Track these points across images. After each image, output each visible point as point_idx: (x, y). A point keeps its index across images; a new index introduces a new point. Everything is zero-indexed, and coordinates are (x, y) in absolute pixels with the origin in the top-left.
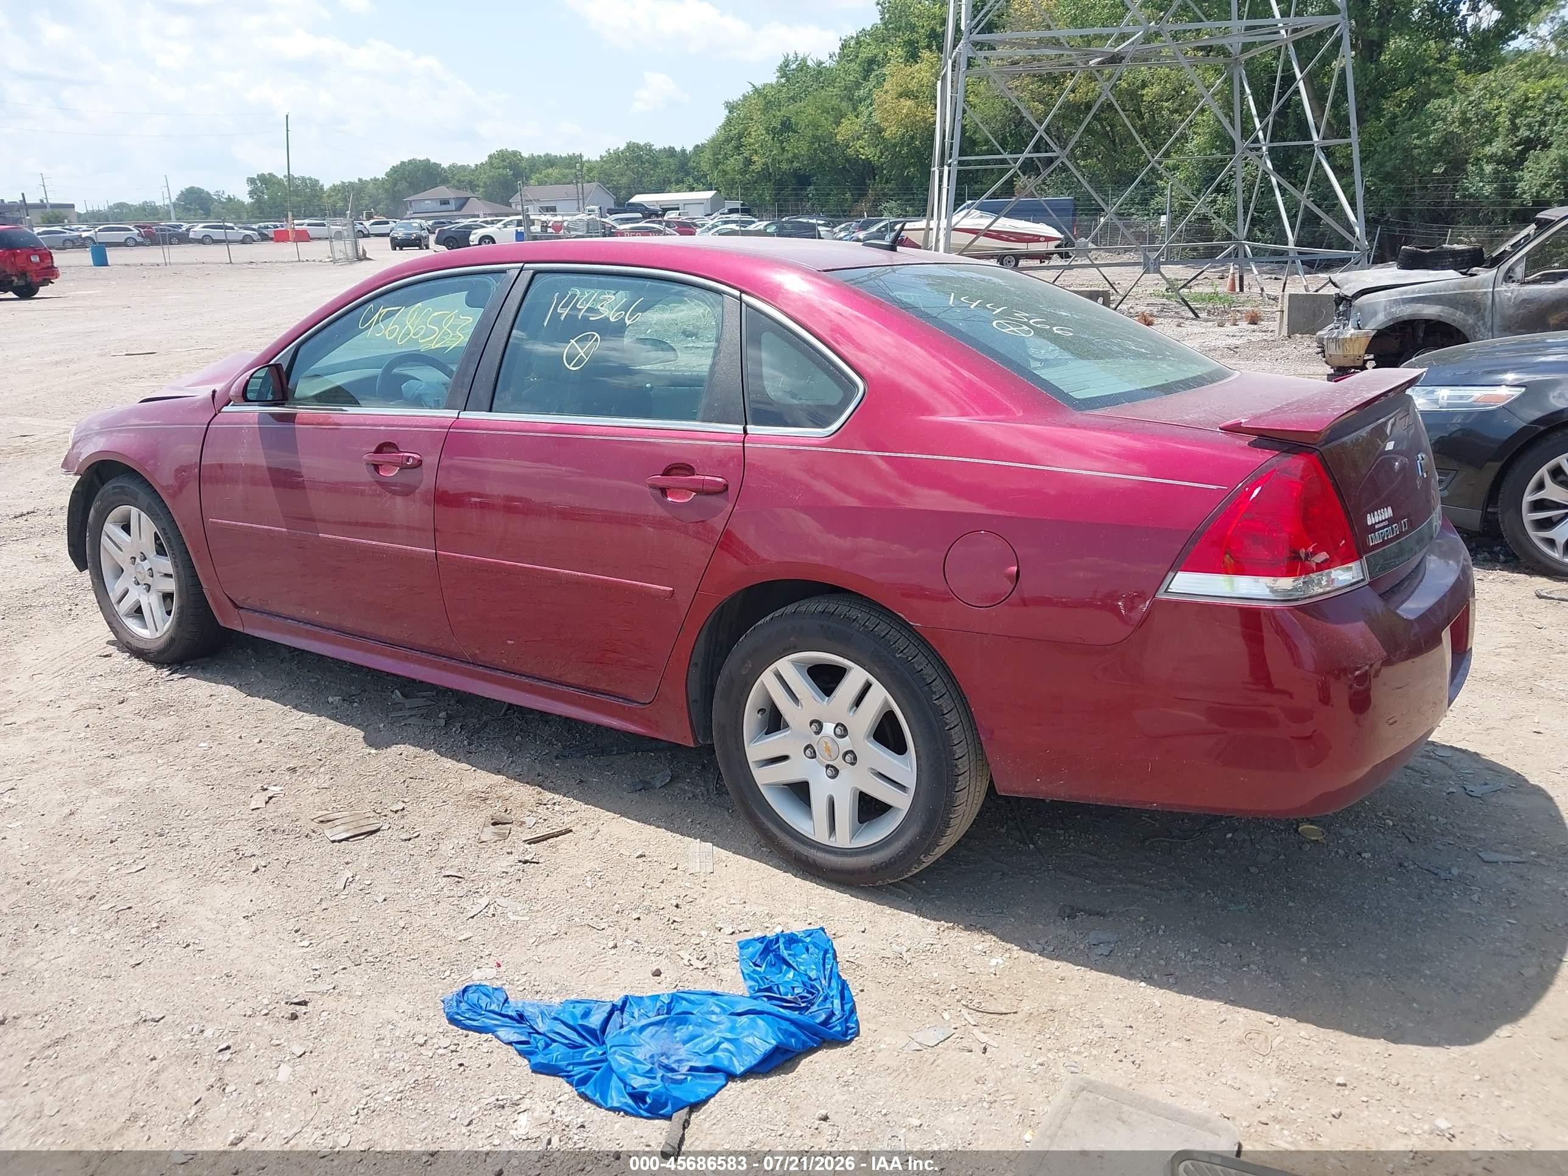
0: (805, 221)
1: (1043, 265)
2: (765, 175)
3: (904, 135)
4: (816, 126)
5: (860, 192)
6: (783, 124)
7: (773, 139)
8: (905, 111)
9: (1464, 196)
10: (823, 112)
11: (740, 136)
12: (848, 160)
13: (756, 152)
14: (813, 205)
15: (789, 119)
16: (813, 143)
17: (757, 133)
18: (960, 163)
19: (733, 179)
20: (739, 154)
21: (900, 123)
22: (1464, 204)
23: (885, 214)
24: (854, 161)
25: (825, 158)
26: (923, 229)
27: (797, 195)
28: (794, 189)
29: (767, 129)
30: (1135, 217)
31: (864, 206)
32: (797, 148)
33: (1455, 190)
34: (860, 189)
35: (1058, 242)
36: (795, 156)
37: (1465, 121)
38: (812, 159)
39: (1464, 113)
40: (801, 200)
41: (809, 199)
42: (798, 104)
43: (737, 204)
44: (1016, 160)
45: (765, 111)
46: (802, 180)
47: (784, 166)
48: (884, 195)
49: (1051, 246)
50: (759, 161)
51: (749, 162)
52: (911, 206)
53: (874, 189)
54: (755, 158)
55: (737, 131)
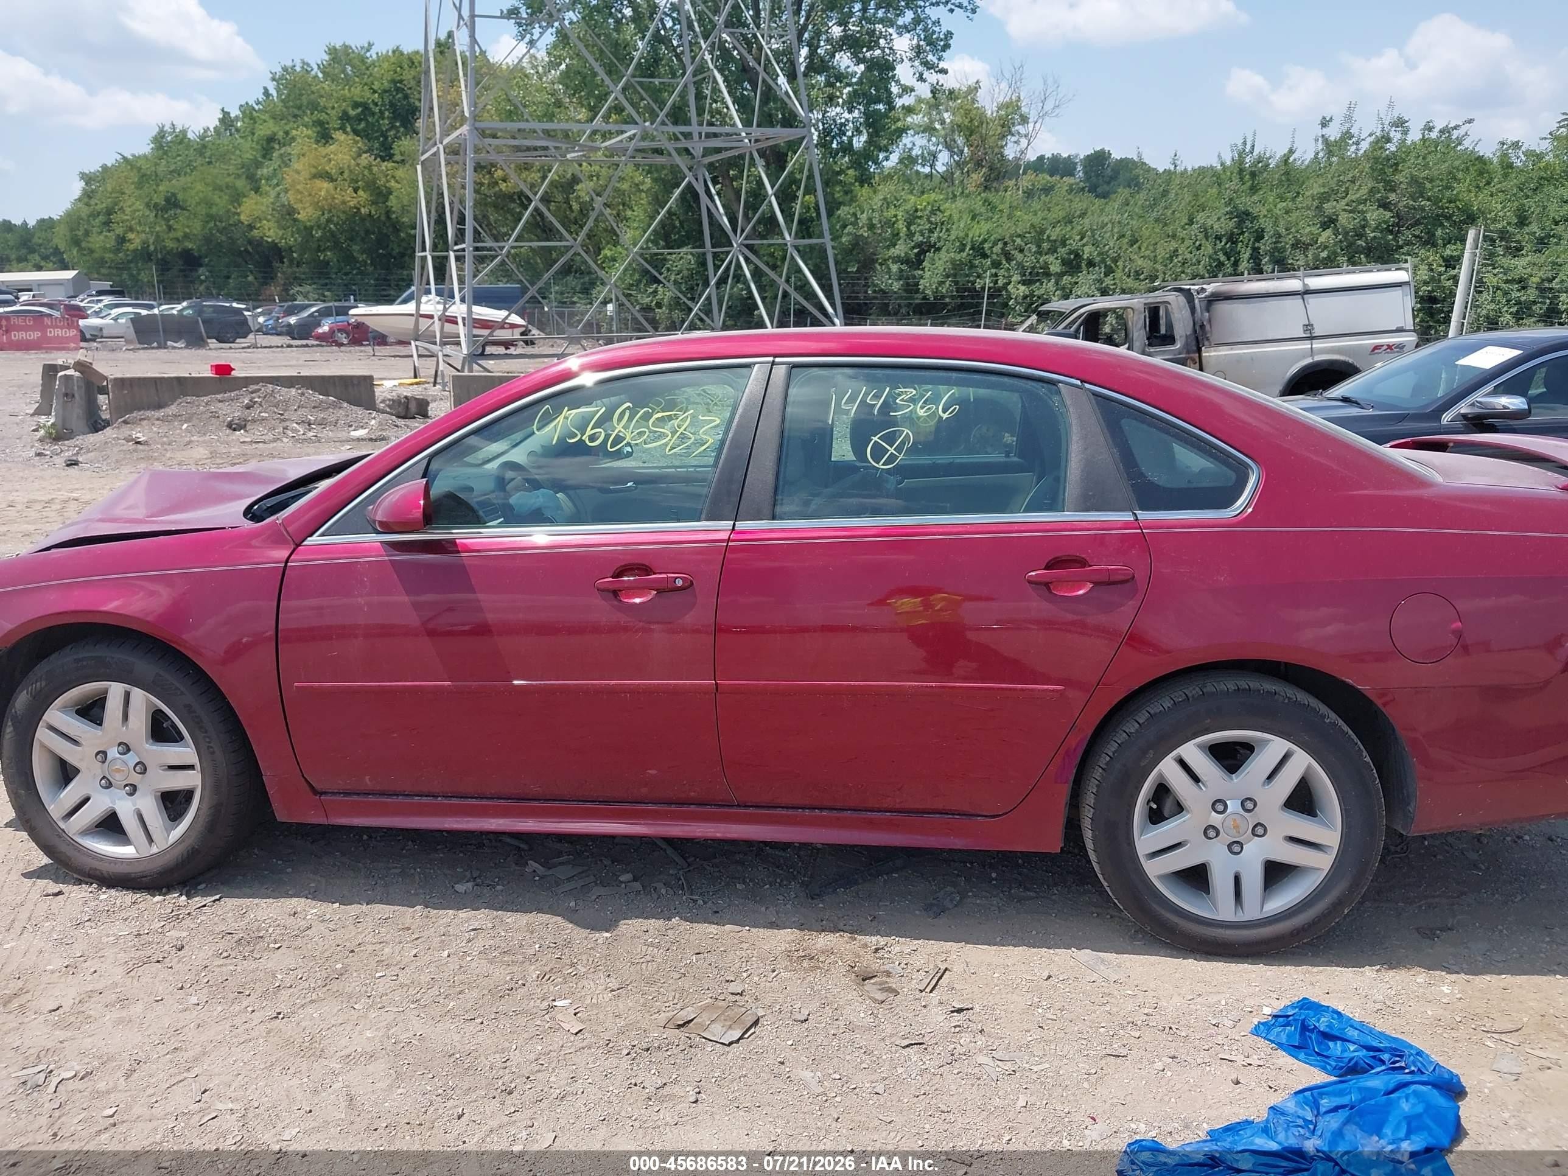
0: (228, 305)
1: (508, 352)
2: (145, 255)
3: (319, 218)
4: (210, 204)
5: (267, 275)
6: (167, 200)
7: (156, 216)
8: (323, 193)
9: (874, 292)
10: (214, 189)
11: (109, 212)
12: (250, 242)
13: (131, 229)
14: (208, 288)
15: (174, 195)
16: (207, 222)
17: (134, 207)
18: (477, 249)
19: (102, 258)
20: (109, 231)
21: (316, 205)
22: (875, 298)
23: (299, 298)
24: (258, 244)
25: (224, 238)
26: (412, 315)
27: (185, 276)
28: (181, 271)
29: (148, 205)
30: (578, 305)
31: (274, 290)
32: (188, 227)
33: (866, 286)
34: (265, 272)
35: (524, 329)
36: (186, 236)
37: (871, 227)
38: (208, 240)
39: (870, 219)
40: (192, 282)
41: (202, 282)
42: (182, 179)
43: (106, 285)
44: (502, 248)
45: (139, 185)
46: (190, 261)
47: (170, 244)
48: (295, 278)
49: (516, 334)
50: (136, 241)
51: (122, 240)
52: (329, 290)
53: (283, 273)
54: (131, 236)
55: (104, 205)
